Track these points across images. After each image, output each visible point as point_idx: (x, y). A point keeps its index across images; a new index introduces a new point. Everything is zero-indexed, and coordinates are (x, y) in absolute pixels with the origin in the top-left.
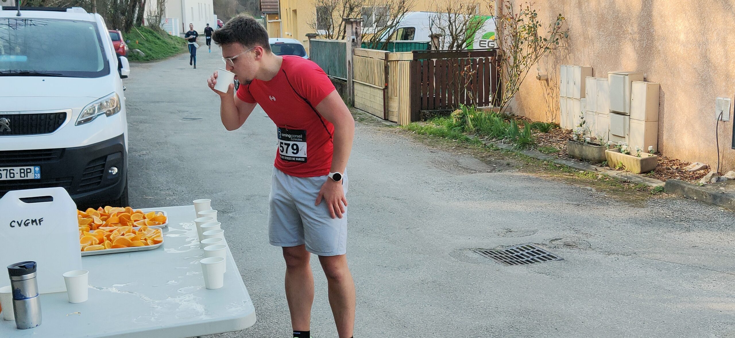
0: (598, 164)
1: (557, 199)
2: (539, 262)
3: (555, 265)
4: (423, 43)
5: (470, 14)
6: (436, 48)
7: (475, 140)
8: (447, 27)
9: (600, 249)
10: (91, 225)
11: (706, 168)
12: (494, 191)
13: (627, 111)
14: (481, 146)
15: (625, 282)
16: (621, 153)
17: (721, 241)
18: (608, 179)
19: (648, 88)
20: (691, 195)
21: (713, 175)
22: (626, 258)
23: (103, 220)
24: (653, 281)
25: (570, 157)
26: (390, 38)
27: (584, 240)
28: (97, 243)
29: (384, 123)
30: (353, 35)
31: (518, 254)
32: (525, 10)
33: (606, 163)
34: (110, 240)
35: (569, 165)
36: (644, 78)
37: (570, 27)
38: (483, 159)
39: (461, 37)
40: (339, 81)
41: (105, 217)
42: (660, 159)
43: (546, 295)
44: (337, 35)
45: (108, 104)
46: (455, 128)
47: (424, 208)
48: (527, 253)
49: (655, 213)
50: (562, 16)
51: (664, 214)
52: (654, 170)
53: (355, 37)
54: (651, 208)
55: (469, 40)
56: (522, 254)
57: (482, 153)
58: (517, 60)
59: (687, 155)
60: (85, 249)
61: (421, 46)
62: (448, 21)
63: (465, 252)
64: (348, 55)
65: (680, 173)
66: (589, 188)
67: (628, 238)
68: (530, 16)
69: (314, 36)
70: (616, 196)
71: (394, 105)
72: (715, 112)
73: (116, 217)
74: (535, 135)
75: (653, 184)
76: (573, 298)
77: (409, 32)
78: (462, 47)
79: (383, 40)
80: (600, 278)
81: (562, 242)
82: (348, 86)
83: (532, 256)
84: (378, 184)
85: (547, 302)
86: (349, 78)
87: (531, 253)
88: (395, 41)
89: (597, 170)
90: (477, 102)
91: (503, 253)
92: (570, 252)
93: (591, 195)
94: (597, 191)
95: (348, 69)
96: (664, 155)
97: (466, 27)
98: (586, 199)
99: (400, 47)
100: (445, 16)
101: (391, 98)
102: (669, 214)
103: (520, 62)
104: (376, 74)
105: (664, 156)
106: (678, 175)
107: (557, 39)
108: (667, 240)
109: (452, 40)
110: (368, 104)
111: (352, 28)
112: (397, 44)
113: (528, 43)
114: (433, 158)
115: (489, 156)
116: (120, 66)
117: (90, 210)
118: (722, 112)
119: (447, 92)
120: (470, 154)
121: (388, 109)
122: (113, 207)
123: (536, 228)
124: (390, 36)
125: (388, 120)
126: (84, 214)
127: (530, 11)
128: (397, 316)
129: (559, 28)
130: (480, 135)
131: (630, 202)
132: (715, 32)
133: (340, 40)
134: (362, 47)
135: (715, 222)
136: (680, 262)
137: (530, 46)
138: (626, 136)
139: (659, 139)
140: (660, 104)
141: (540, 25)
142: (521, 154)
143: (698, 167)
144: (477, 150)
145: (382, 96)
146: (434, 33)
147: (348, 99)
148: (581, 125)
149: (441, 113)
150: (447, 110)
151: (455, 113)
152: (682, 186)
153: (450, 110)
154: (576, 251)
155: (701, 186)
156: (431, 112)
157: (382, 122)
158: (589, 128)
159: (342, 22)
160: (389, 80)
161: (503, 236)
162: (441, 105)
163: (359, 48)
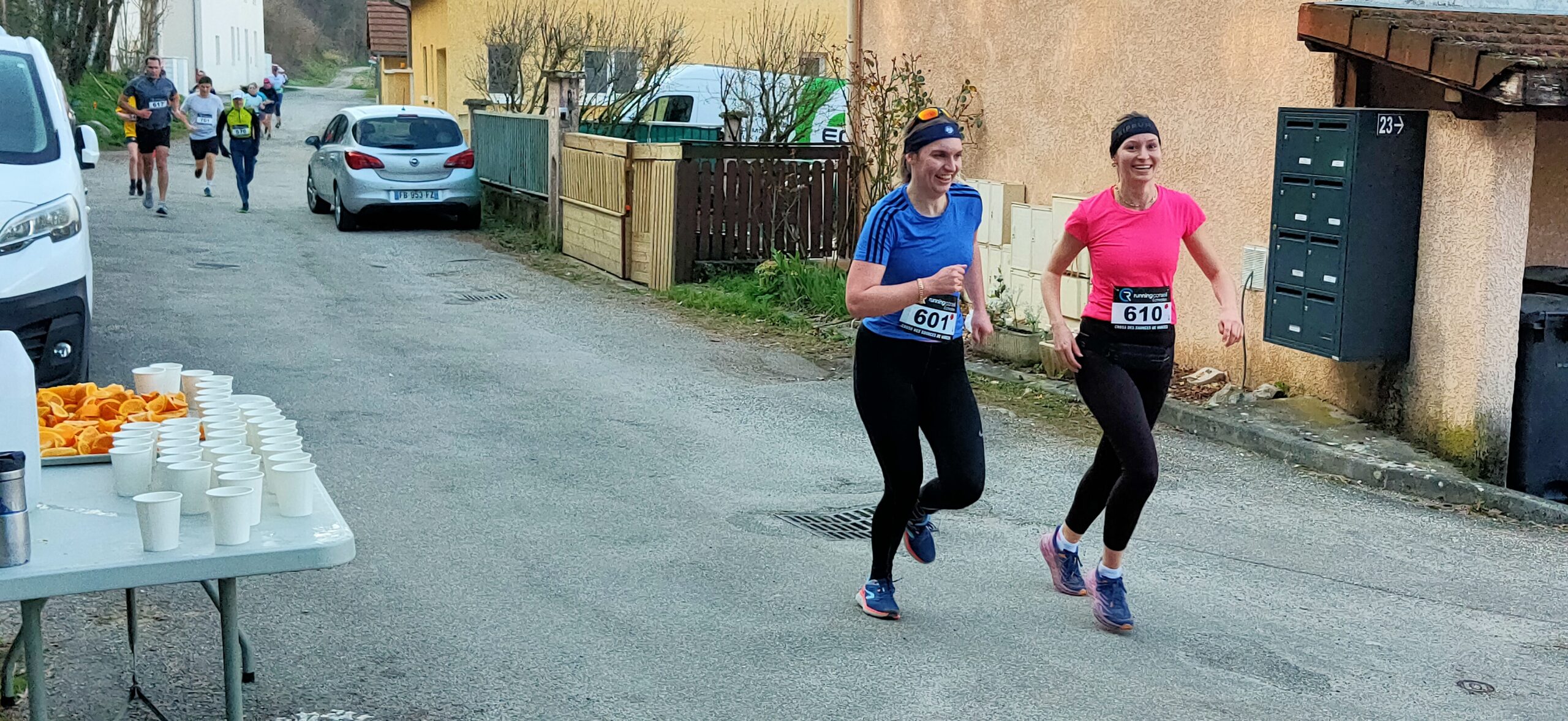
0: (1025, 369)
4: (709, 129)
5: (805, 74)
6: (735, 139)
7: (799, 321)
8: (758, 99)
9: (1007, 515)
11: (1221, 379)
12: (827, 413)
14: (810, 332)
17: (1229, 504)
18: (1041, 396)
20: (1189, 427)
21: (1232, 390)
25: (976, 356)
26: (640, 115)
29: (621, 285)
30: (562, 105)
31: (857, 522)
32: (901, 70)
33: (1040, 366)
37: (985, 106)
38: (813, 357)
39: (785, 121)
40: (532, 199)
44: (530, 104)
45: (56, 218)
46: (760, 297)
47: (688, 440)
50: (972, 84)
53: (567, 109)
55: (801, 126)
57: (810, 344)
59: (1192, 353)
61: (705, 133)
62: (759, 88)
63: (758, 517)
64: (552, 145)
66: (1003, 410)
68: (911, 80)
69: (482, 105)
70: (1052, 426)
71: (643, 251)
72: (1241, 274)
77: (680, 107)
78: (786, 141)
79: (625, 120)
82: (550, 209)
84: (600, 397)
86: (552, 193)
88: (651, 123)
89: (1022, 379)
90: (809, 249)
91: (830, 520)
93: (1006, 424)
94: (1018, 417)
95: (554, 175)
97: (796, 100)
99: (660, 134)
100: (754, 76)
101: (637, 236)
103: (892, 171)
104: (608, 186)
109: (766, 126)
110: (590, 246)
111: (561, 91)
112: (655, 129)
114: (715, 352)
115: (825, 351)
116: (80, 145)
118: (1252, 275)
119: (749, 225)
120: (788, 347)
121: (630, 258)
124: (642, 111)
125: (629, 279)
127: (911, 71)
129: (965, 107)
130: (810, 311)
131: (1077, 436)
132: (1242, 123)
133: (536, 114)
134: (580, 132)
135: (1224, 475)
136: (1147, 538)
141: (929, 100)
143: (1207, 377)
144: (801, 340)
145: (619, 231)
146: (730, 110)
147: (550, 237)
148: (997, 294)
149: (736, 267)
150: (748, 261)
151: (763, 268)
152: (1173, 409)
153: (754, 261)
154: (964, 519)
155: (1208, 409)
156: (716, 266)
157: (619, 284)
158: (1011, 301)
159: (541, 79)
160: (635, 199)
161: (834, 492)
162: (736, 251)
163: (575, 132)
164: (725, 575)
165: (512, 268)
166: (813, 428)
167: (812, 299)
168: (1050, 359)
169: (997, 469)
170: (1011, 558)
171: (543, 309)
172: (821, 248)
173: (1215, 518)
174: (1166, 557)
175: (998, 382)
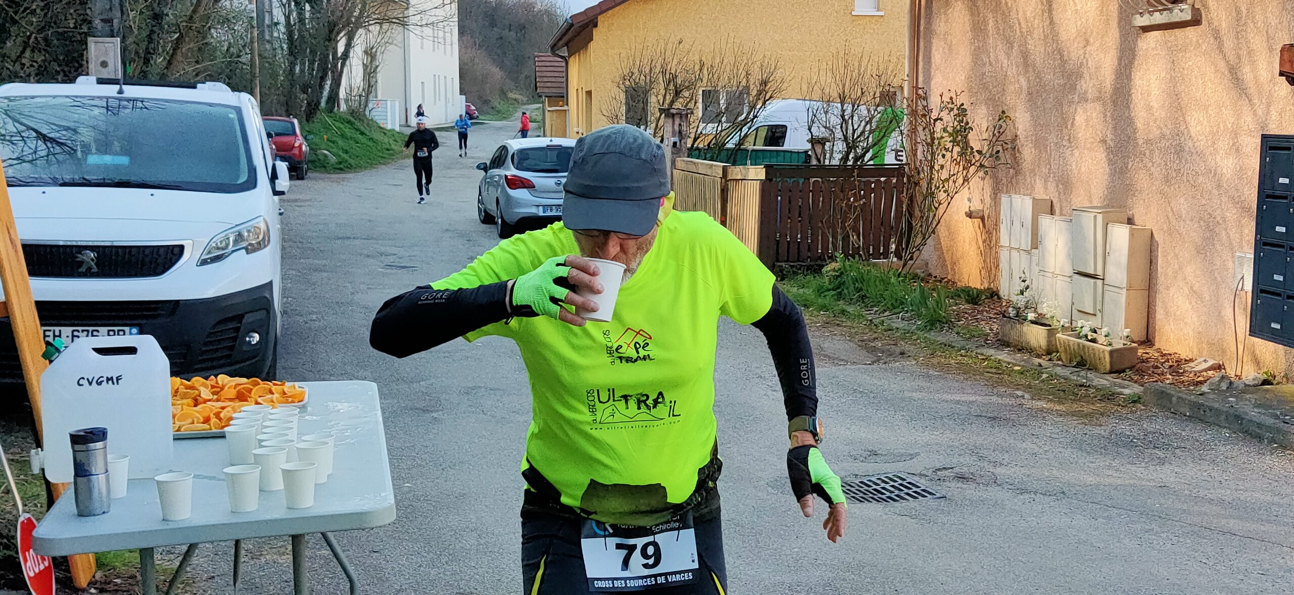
0: (1044, 357)
1: (962, 408)
2: (906, 499)
3: (930, 504)
4: (798, 152)
5: (878, 106)
6: (819, 160)
7: (856, 314)
8: (839, 127)
9: (1010, 485)
10: (195, 400)
11: (1219, 367)
12: (866, 393)
13: (1099, 272)
14: (864, 323)
16: (1080, 338)
17: (1209, 479)
18: (1055, 381)
19: (1132, 235)
20: (1182, 410)
21: (1224, 377)
22: (1046, 499)
23: (213, 393)
25: (1004, 345)
26: (742, 141)
27: (989, 470)
28: (200, 422)
31: (878, 488)
32: (947, 103)
33: (1057, 355)
34: (220, 419)
35: (999, 357)
36: (1128, 219)
37: (1018, 133)
38: (864, 345)
39: (862, 144)
41: (217, 391)
42: (1147, 351)
43: (899, 545)
45: (250, 235)
46: (826, 293)
48: (892, 486)
50: (1007, 114)
51: (1131, 438)
52: (1131, 368)
53: (678, 138)
54: (1114, 427)
55: (875, 148)
56: (883, 488)
57: (863, 333)
58: (934, 185)
59: (1191, 346)
60: (182, 429)
61: (795, 156)
62: (840, 117)
65: (1174, 374)
66: (1019, 393)
67: (1060, 470)
68: (956, 112)
70: (1062, 407)
72: (1233, 277)
73: (233, 389)
74: (954, 308)
75: (1126, 390)
77: (776, 135)
78: (863, 160)
79: (730, 145)
81: (953, 473)
83: (900, 491)
87: (899, 486)
88: (751, 147)
89: (1040, 365)
90: (871, 252)
92: (961, 488)
93: (1020, 405)
94: (1032, 399)
96: (1157, 346)
97: (871, 126)
98: (1010, 410)
99: (756, 157)
100: (836, 108)
102: (1138, 437)
103: (938, 188)
104: (707, 200)
105: (1156, 348)
106: (1170, 377)
107: (998, 152)
109: (846, 149)
111: (673, 124)
112: (754, 153)
113: (952, 157)
115: (875, 339)
116: (274, 177)
117: (197, 380)
118: (1242, 278)
119: (820, 232)
120: (844, 336)
122: (231, 377)
123: (917, 451)
124: (744, 138)
127: (955, 104)
129: (1001, 134)
130: (866, 306)
131: (1082, 417)
134: (689, 156)
135: (1209, 452)
136: (1129, 508)
137: (955, 162)
138: (1099, 314)
139: (1150, 319)
140: (1152, 262)
141: (972, 128)
142: (926, 337)
143: (1205, 366)
144: (856, 330)
146: (815, 136)
148: (1022, 293)
149: (808, 268)
150: (819, 262)
151: (829, 269)
152: (1168, 394)
153: (824, 263)
154: (971, 487)
155: (1201, 395)
156: (792, 267)
158: (1034, 298)
159: (661, 115)
160: (728, 211)
161: (862, 461)
162: (809, 254)
163: (684, 157)
164: (754, 531)
166: (853, 406)
167: (868, 295)
168: (1065, 348)
169: (1007, 445)
170: (1007, 523)
172: (881, 251)
173: (1195, 491)
174: (1143, 525)
175: (1019, 368)
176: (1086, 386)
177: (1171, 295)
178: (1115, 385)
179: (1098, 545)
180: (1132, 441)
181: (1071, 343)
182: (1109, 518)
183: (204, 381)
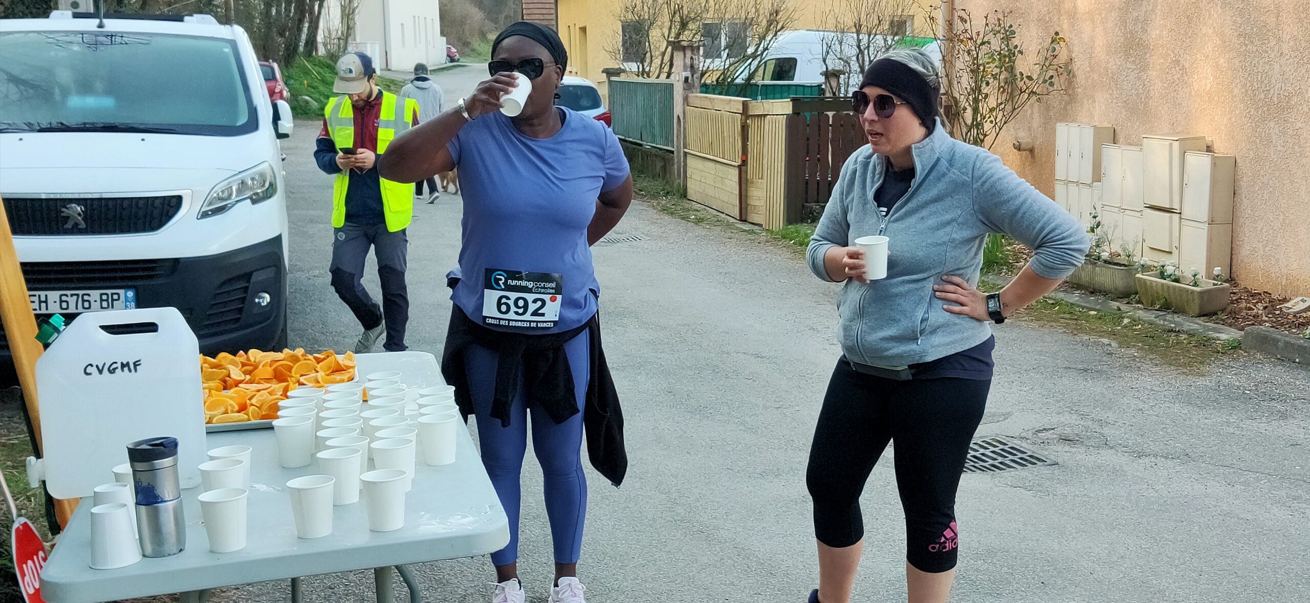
0: (1122, 300)
1: (1048, 359)
2: (1013, 467)
3: (1043, 474)
4: (812, 86)
5: (896, 34)
6: (834, 94)
8: (854, 58)
9: (1124, 447)
10: (225, 381)
13: (1176, 206)
15: (1167, 504)
16: (1163, 278)
18: (1140, 326)
19: (1214, 165)
20: (1289, 356)
22: (1169, 463)
23: (245, 373)
24: (1218, 504)
25: (1072, 287)
26: (751, 76)
27: (1095, 430)
28: (235, 410)
29: (739, 226)
31: (977, 454)
32: (993, 26)
33: (1137, 297)
35: (1071, 302)
36: (1208, 147)
37: (1073, 56)
40: (660, 152)
41: (250, 369)
42: (1234, 291)
43: (1025, 525)
44: (658, 70)
45: (255, 182)
47: (809, 372)
48: (993, 452)
49: (1224, 386)
50: (1060, 36)
51: (1241, 388)
52: (1223, 310)
53: (689, 73)
54: (1219, 376)
56: (983, 454)
58: (979, 115)
59: (1283, 284)
60: (214, 420)
61: (808, 90)
62: (856, 48)
64: (676, 106)
65: (1270, 316)
66: (1105, 341)
67: (1175, 428)
68: (1002, 36)
69: (618, 72)
70: (1155, 356)
71: (758, 195)
73: (269, 368)
74: (1009, 248)
75: (1222, 335)
76: (1074, 531)
77: (785, 68)
79: (738, 81)
80: (1123, 496)
81: (1056, 434)
82: (676, 161)
83: (1001, 457)
84: (726, 330)
85: (1026, 536)
86: (677, 147)
87: (1000, 451)
88: (760, 82)
89: (1120, 309)
92: (1070, 452)
93: (1109, 354)
94: (1120, 347)
95: (679, 131)
96: (1242, 284)
98: (1100, 361)
99: (769, 92)
100: (851, 38)
101: (753, 182)
102: (1250, 388)
103: (984, 118)
104: (726, 139)
105: (1242, 287)
106: (1267, 319)
107: (1052, 77)
108: (1244, 433)
110: (711, 192)
111: (685, 58)
112: (764, 88)
113: (999, 85)
116: (276, 117)
117: (223, 355)
121: (747, 202)
123: (1009, 409)
124: (753, 72)
125: (745, 221)
126: (214, 363)
127: (1002, 26)
128: (759, 556)
129: (1055, 57)
131: (1180, 366)
133: (663, 79)
134: (701, 92)
136: (1267, 471)
137: (1002, 89)
138: (1175, 251)
139: (1233, 256)
140: (1235, 193)
141: (1021, 52)
143: (1302, 306)
145: (737, 179)
146: (830, 68)
147: (676, 184)
148: (1092, 230)
152: (1274, 339)
154: (1081, 450)
157: (736, 225)
158: (1107, 235)
159: (667, 48)
160: (749, 150)
163: (696, 92)
165: (644, 213)
168: (1146, 290)
169: (1107, 400)
171: (673, 249)
174: (1288, 491)
175: (1096, 313)
176: (1175, 331)
177: (1259, 229)
178: (1209, 330)
179: (1245, 516)
180: (1244, 393)
181: (1154, 284)
182: (1246, 484)
183: (231, 357)
